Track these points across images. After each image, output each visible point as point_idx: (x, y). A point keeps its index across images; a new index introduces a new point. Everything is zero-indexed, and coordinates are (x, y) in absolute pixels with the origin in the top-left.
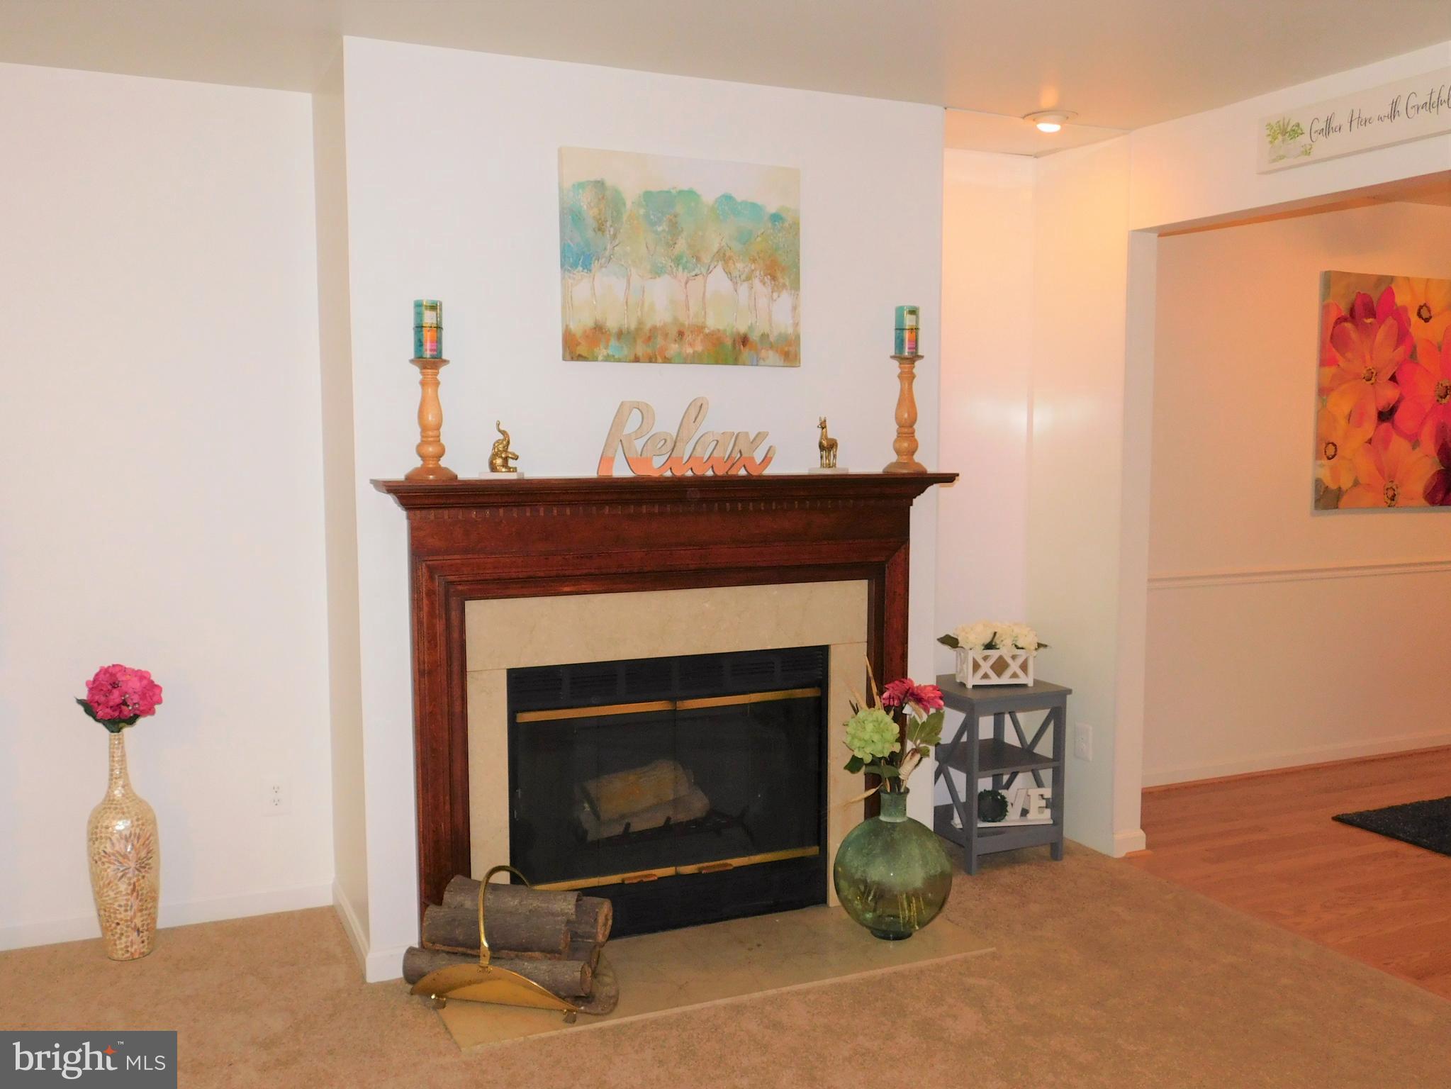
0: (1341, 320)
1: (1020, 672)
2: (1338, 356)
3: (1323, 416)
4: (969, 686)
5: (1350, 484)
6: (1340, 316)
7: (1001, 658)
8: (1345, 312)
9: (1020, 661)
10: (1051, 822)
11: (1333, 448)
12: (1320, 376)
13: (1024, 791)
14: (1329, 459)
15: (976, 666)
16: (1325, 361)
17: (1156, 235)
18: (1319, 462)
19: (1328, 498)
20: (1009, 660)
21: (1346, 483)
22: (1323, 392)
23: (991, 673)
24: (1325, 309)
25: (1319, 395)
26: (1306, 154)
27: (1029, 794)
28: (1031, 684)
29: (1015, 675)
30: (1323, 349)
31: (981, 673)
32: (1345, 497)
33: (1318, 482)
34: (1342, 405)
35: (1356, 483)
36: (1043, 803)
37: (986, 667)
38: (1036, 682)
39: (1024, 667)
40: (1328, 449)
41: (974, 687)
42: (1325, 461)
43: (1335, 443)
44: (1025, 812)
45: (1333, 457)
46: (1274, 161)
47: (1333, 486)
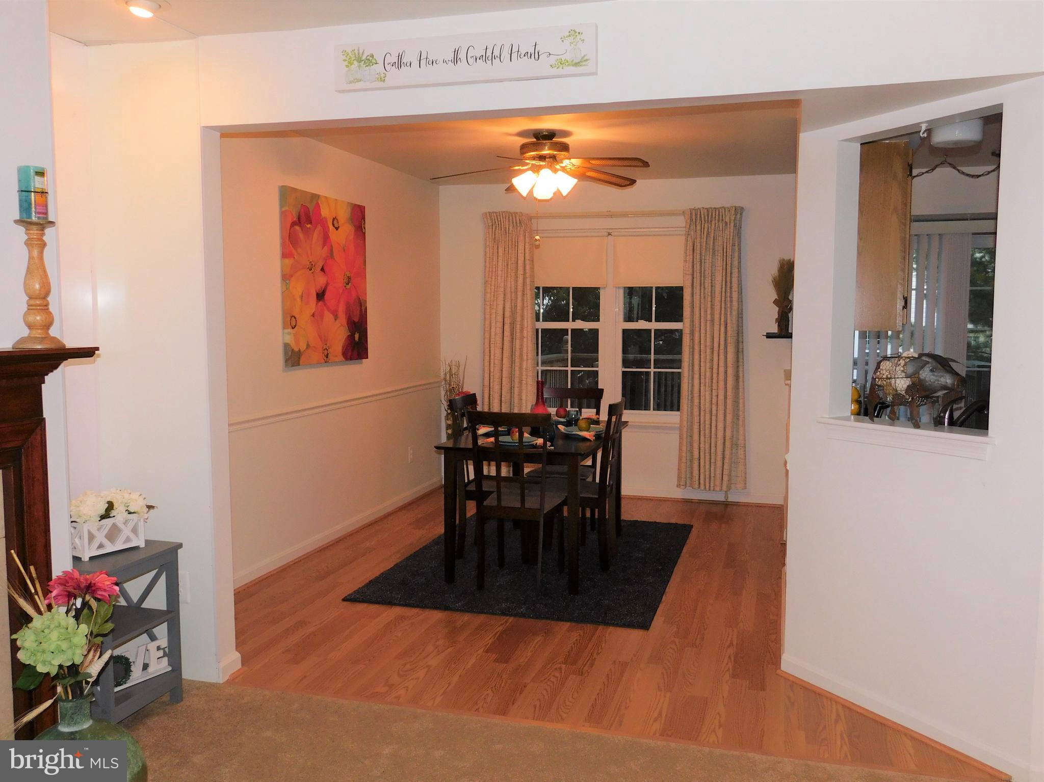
0: (293, 224)
1: (132, 536)
2: (294, 251)
3: (287, 296)
4: (86, 558)
5: (305, 347)
6: (293, 221)
7: (114, 525)
8: (295, 219)
9: (131, 525)
10: (170, 669)
11: (295, 320)
12: (282, 265)
13: (144, 647)
14: (293, 328)
15: (91, 537)
16: (285, 255)
17: (218, 134)
18: (286, 331)
19: (293, 358)
20: (122, 526)
21: (303, 347)
22: (286, 277)
23: (106, 542)
24: (283, 214)
25: (283, 279)
26: (381, 81)
27: (148, 648)
28: (142, 545)
29: (128, 540)
30: (283, 244)
31: (96, 544)
32: (303, 356)
33: (286, 346)
34: (298, 288)
35: (308, 346)
36: (161, 653)
37: (100, 537)
38: (147, 542)
39: (135, 530)
40: (291, 321)
41: (91, 558)
42: (290, 330)
43: (295, 316)
44: (146, 667)
45: (295, 326)
46: (351, 82)
47: (296, 349)
